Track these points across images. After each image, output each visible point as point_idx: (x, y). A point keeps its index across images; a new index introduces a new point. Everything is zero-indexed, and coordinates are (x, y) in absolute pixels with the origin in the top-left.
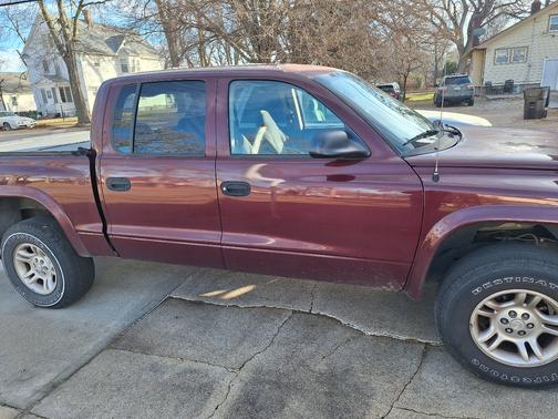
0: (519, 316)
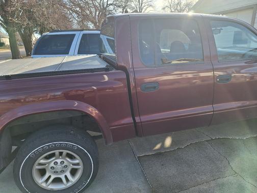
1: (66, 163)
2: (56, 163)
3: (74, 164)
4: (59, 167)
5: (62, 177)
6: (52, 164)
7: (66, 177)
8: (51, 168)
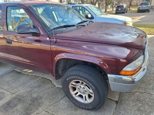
0: (82, 88)
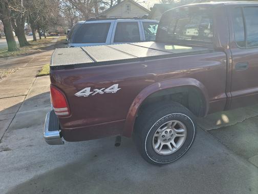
1: (173, 132)
2: (166, 132)
3: (178, 133)
4: (168, 136)
5: (168, 144)
6: (163, 133)
7: (171, 144)
8: (162, 136)
